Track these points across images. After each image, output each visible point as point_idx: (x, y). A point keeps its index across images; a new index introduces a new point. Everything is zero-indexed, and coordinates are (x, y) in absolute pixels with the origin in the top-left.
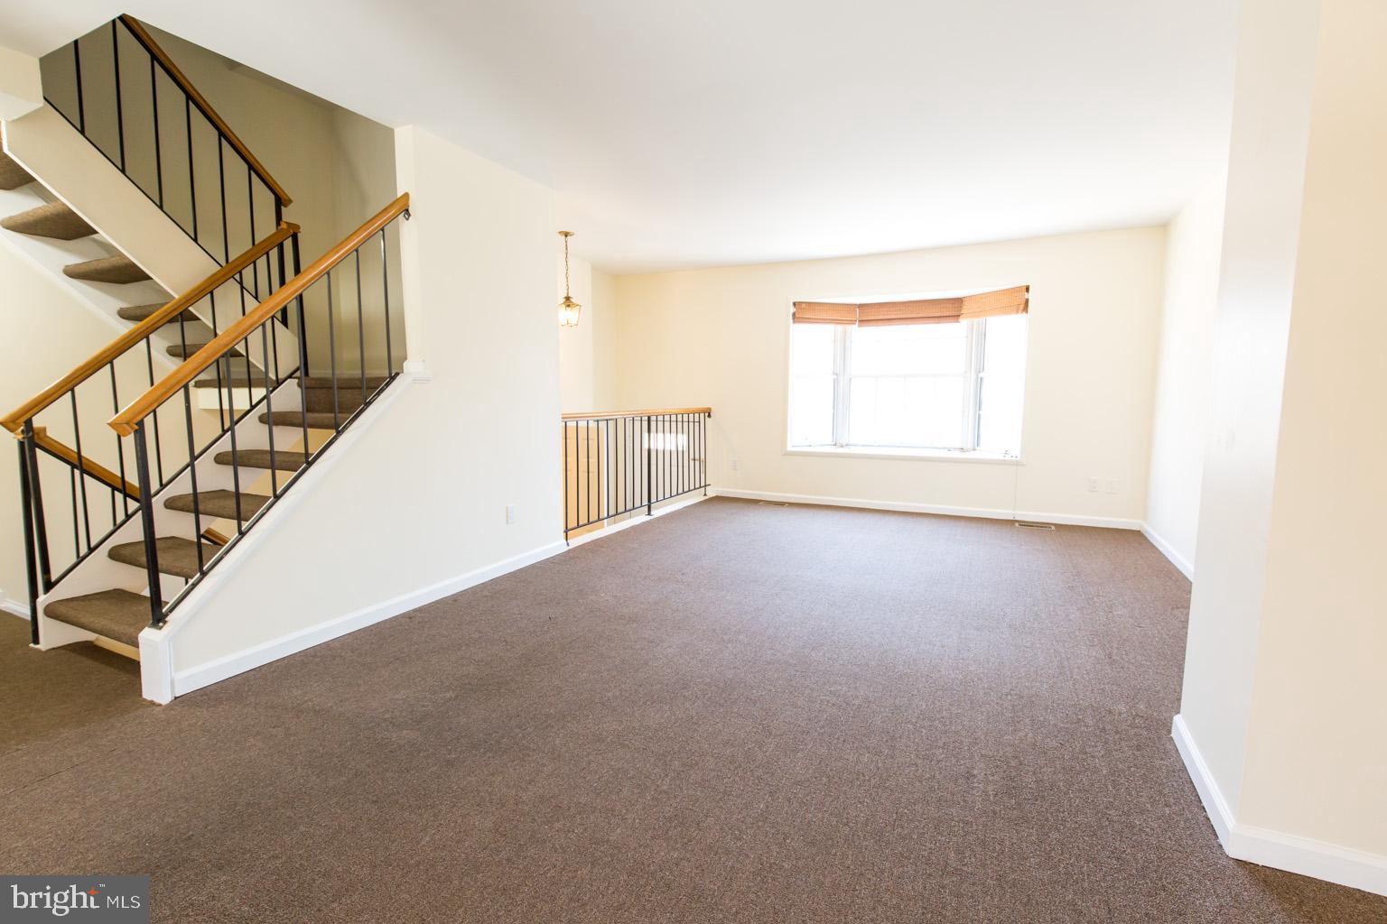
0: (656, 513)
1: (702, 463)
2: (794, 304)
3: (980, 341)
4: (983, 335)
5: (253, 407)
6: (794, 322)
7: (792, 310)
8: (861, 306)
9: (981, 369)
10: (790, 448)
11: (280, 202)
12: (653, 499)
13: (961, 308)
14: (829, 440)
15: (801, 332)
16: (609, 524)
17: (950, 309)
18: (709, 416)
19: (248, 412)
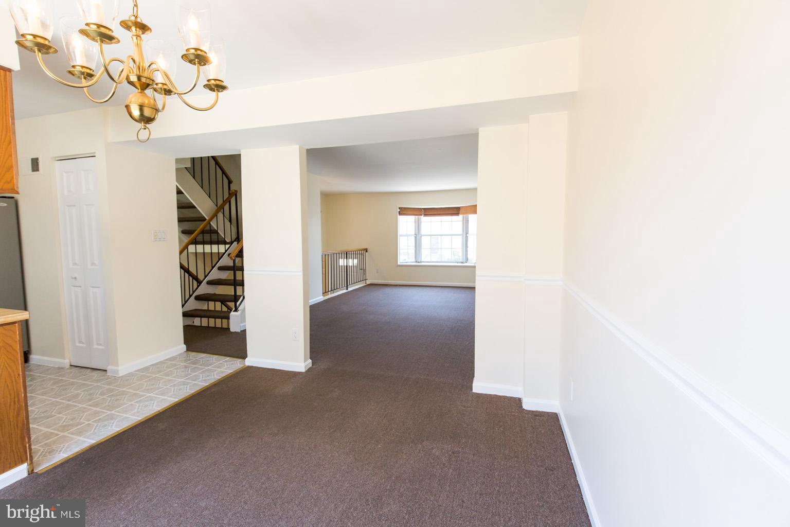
0: (350, 289)
1: (364, 271)
2: (399, 208)
3: (466, 223)
4: (467, 221)
5: (226, 251)
6: (399, 215)
7: (399, 210)
8: (424, 209)
9: (467, 233)
10: (399, 264)
11: (230, 182)
12: (348, 284)
13: (459, 211)
14: (414, 260)
15: (402, 219)
16: (331, 294)
17: (455, 211)
18: (367, 252)
19: (224, 253)
